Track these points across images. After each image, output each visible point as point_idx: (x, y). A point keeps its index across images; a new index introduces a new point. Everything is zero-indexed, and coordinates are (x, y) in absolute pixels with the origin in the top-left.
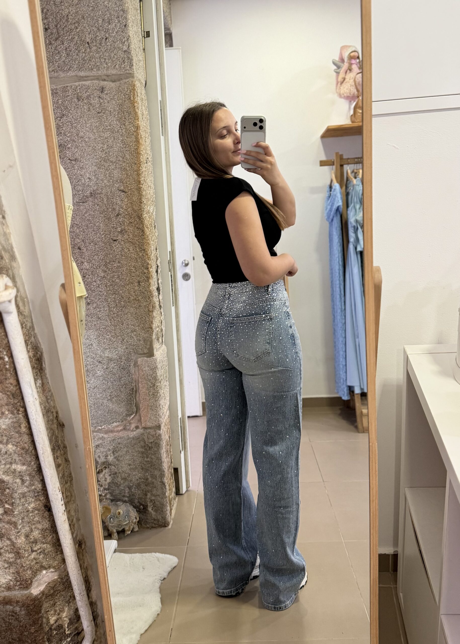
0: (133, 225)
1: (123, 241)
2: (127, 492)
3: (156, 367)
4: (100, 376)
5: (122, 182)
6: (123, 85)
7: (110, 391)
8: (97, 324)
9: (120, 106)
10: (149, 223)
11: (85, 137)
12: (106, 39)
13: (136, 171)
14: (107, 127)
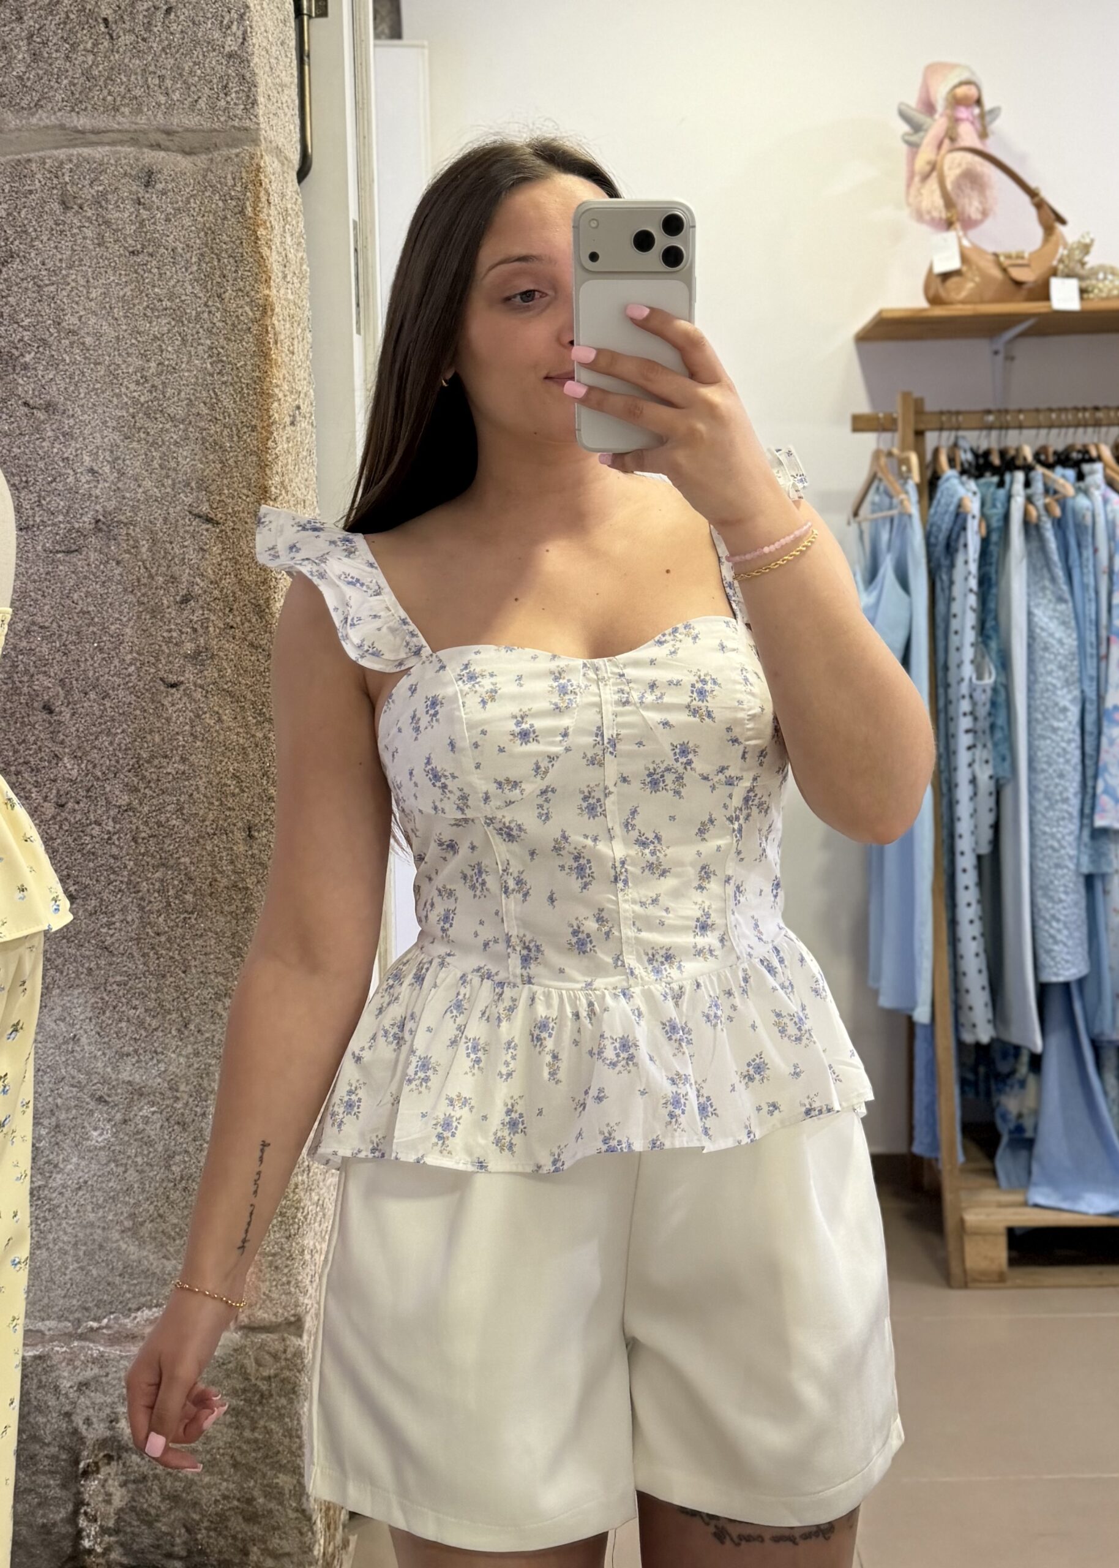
0: (238, 634)
1: (201, 687)
2: (178, 1541)
4: (102, 1148)
5: (206, 489)
6: (220, 166)
7: (132, 1201)
8: (99, 967)
9: (206, 234)
11: (82, 333)
12: (168, 11)
13: (252, 453)
14: (160, 300)
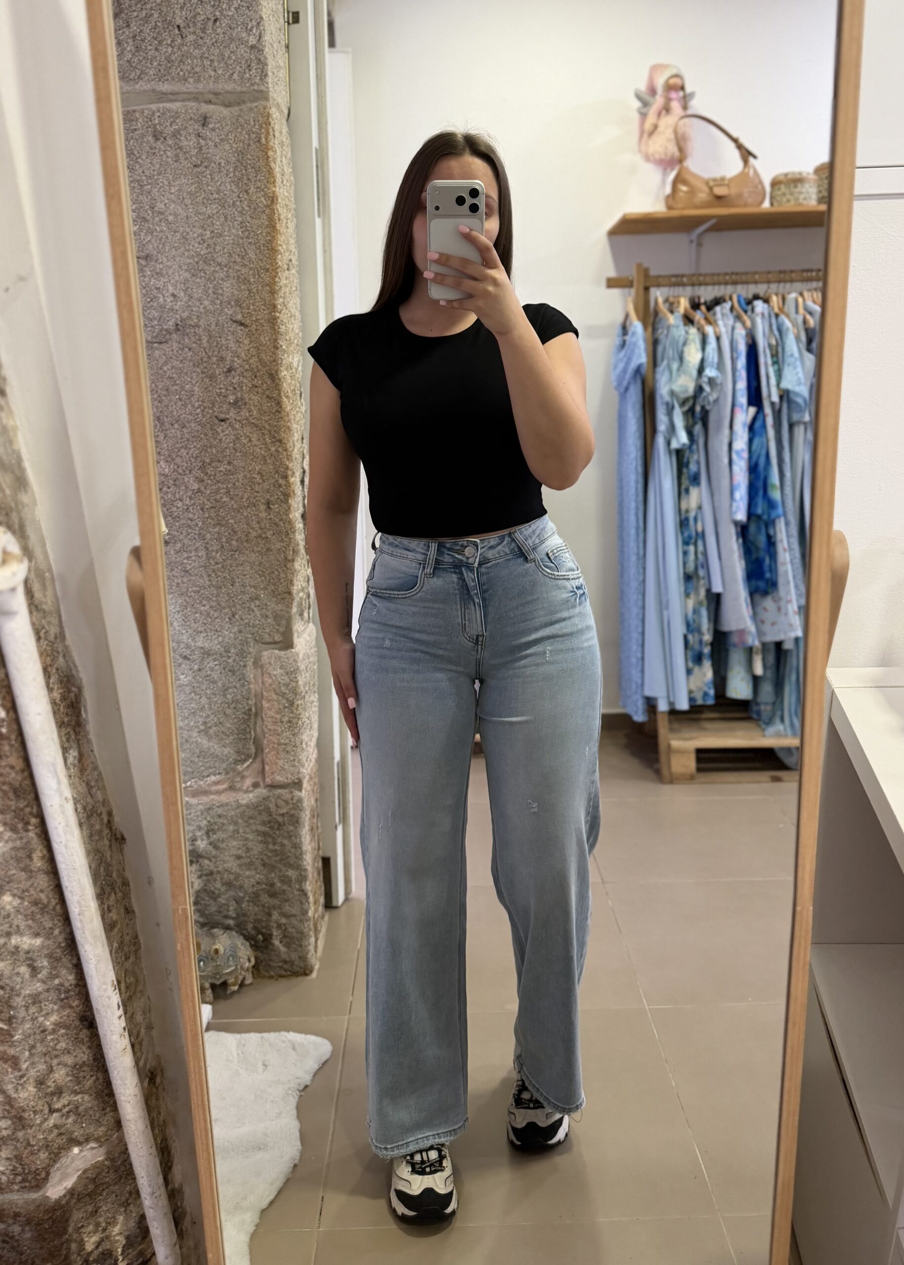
0: (260, 390)
1: (239, 421)
2: (232, 908)
3: (297, 670)
4: (186, 685)
5: (240, 306)
6: (246, 113)
7: (204, 715)
8: (183, 583)
9: (238, 154)
10: (290, 388)
11: (167, 213)
12: (216, 21)
13: (267, 285)
14: (212, 194)
